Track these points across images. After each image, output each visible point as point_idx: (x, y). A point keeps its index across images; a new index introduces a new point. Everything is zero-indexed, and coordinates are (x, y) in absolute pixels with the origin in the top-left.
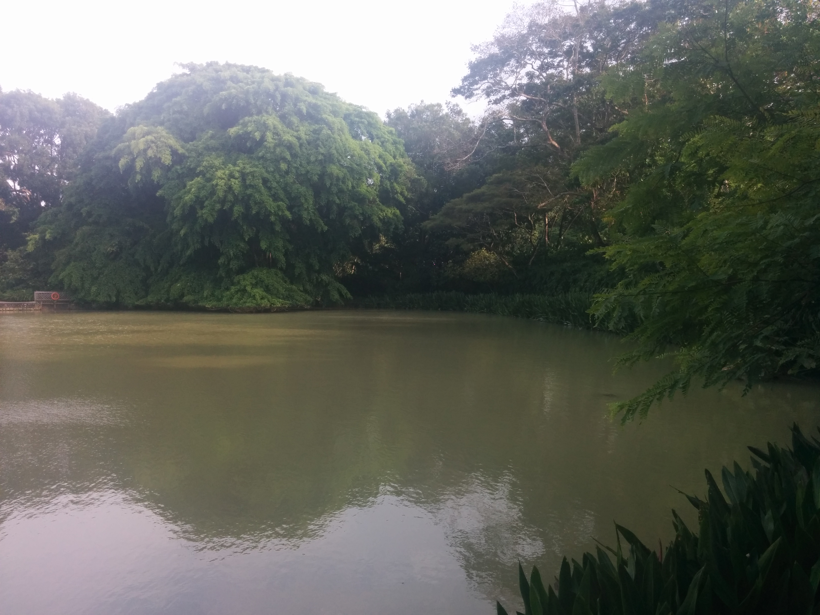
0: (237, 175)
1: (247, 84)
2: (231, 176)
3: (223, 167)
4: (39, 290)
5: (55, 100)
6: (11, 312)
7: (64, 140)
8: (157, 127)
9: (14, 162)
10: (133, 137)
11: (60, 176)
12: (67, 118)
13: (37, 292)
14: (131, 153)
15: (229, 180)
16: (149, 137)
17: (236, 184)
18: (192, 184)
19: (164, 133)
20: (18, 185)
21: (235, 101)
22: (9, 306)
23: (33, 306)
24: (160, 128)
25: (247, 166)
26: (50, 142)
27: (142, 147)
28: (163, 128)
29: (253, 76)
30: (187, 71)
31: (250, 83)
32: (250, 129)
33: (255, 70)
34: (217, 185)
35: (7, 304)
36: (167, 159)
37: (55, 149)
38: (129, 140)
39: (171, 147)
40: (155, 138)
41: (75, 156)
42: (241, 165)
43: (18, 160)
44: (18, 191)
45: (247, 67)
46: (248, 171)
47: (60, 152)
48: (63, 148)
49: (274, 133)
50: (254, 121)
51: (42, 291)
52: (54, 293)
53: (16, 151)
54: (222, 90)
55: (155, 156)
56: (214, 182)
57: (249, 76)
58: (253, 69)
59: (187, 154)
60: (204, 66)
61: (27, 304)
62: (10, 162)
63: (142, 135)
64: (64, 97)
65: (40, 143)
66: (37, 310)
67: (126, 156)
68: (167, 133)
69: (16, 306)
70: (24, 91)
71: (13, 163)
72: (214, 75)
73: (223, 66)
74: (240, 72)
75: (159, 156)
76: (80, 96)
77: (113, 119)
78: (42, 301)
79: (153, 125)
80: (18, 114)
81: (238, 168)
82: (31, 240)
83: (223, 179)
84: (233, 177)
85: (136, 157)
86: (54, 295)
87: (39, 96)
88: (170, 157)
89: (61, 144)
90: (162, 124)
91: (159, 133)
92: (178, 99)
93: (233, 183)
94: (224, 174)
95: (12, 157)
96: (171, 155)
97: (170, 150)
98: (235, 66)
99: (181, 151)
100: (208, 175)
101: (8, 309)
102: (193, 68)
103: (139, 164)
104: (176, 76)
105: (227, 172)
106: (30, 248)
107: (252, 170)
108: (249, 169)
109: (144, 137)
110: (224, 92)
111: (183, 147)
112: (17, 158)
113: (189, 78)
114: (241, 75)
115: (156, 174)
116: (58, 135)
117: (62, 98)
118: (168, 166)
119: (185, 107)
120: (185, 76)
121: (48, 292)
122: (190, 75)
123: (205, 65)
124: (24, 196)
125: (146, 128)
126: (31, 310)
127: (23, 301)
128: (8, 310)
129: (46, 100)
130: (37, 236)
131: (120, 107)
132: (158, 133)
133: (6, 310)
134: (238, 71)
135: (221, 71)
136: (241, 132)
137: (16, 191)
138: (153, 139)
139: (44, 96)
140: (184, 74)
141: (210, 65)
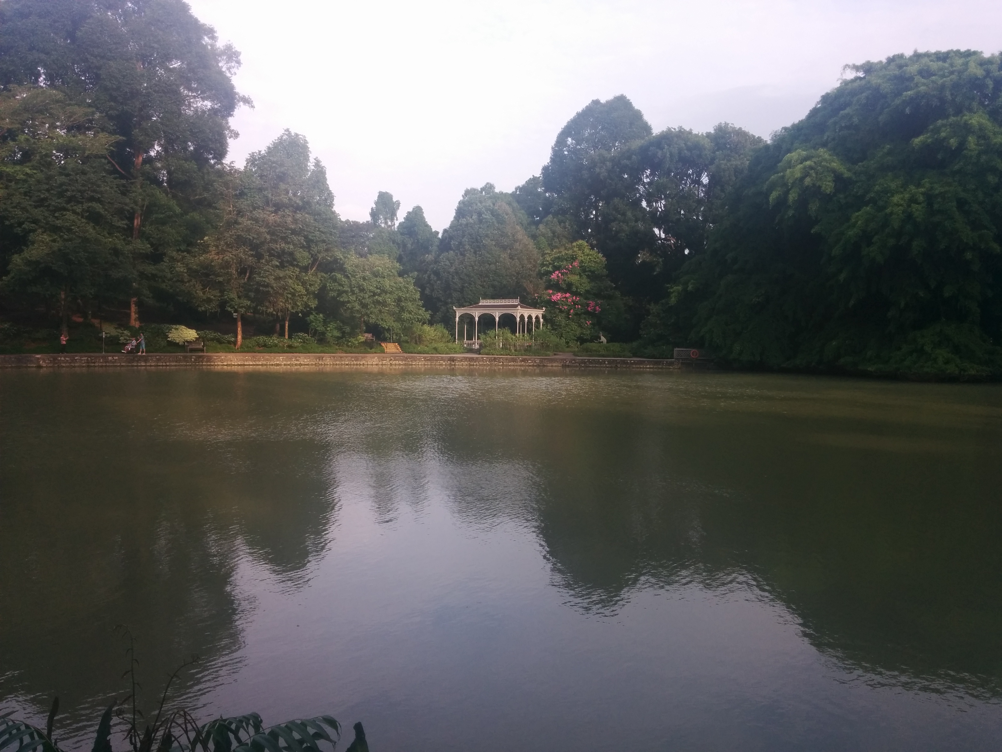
0: (921, 198)
1: (943, 76)
2: (913, 200)
3: (902, 190)
4: (678, 347)
5: (705, 135)
6: (651, 370)
7: (712, 178)
8: (817, 150)
9: (661, 208)
10: (790, 165)
11: (705, 221)
12: (717, 153)
13: (676, 349)
14: (785, 184)
15: (909, 206)
16: (808, 163)
17: (918, 211)
18: (858, 216)
19: (827, 156)
20: (663, 233)
21: (923, 102)
22: (649, 363)
23: (671, 364)
24: (821, 151)
25: (936, 186)
26: (698, 182)
27: (798, 175)
28: (825, 149)
29: (952, 65)
30: (861, 74)
31: (946, 74)
32: (943, 134)
33: (956, 55)
34: (891, 213)
35: (647, 361)
36: (828, 186)
37: (702, 190)
38: (784, 170)
39: (834, 171)
40: (815, 163)
41: (723, 195)
42: (928, 185)
43: (665, 206)
44: (663, 239)
45: (944, 53)
46: (937, 192)
47: (706, 193)
48: (709, 188)
49: (979, 137)
50: (951, 125)
51: (681, 348)
52: (694, 350)
53: (663, 196)
54: (907, 89)
55: (814, 185)
56: (888, 211)
57: (946, 65)
58: (953, 54)
59: (854, 178)
60: (884, 63)
61: (667, 362)
62: (657, 208)
63: (799, 161)
64: (715, 130)
65: (686, 185)
66: (676, 369)
67: (779, 189)
68: (830, 155)
69: (656, 363)
70: (675, 129)
71: (660, 210)
72: (897, 72)
73: (911, 58)
74: (934, 62)
75: (818, 183)
76: (732, 125)
77: (767, 147)
78: (681, 359)
79: (814, 148)
80: (668, 155)
81: (922, 190)
82: (674, 292)
83: (901, 205)
84: (916, 202)
85: (790, 189)
86: (693, 353)
87: (690, 133)
88: (832, 184)
89: (709, 183)
90: (824, 145)
91: (821, 156)
92: (848, 110)
93: (914, 210)
94: (902, 199)
95: (659, 203)
96: (834, 181)
97: (833, 175)
98: (927, 55)
99: (847, 174)
100: (881, 203)
101: (648, 366)
102: (868, 68)
103: (792, 196)
104: (846, 83)
105: (907, 196)
106: (673, 300)
107: (943, 190)
108: (938, 189)
109: (801, 163)
110: (909, 93)
111: (849, 170)
112: (664, 203)
113: (863, 82)
114: (935, 66)
115: (814, 207)
116: (706, 173)
117: (713, 132)
118: (829, 194)
119: (856, 120)
120: (858, 81)
121: (688, 349)
122: (864, 78)
123: (884, 61)
124: (668, 244)
125: (805, 153)
126: (670, 368)
127: (662, 359)
128: (648, 368)
129: (696, 135)
130: (680, 288)
131: (776, 132)
132: (819, 156)
133: (647, 368)
134: (931, 61)
135: (907, 65)
136: (930, 140)
137: (660, 239)
138: (813, 164)
139: (695, 132)
140: (857, 79)
141: (891, 60)
